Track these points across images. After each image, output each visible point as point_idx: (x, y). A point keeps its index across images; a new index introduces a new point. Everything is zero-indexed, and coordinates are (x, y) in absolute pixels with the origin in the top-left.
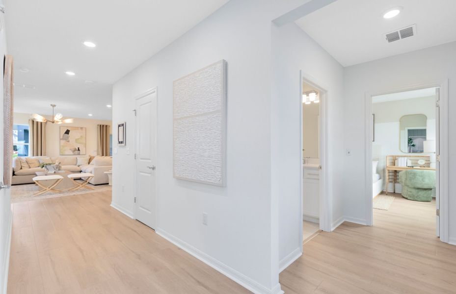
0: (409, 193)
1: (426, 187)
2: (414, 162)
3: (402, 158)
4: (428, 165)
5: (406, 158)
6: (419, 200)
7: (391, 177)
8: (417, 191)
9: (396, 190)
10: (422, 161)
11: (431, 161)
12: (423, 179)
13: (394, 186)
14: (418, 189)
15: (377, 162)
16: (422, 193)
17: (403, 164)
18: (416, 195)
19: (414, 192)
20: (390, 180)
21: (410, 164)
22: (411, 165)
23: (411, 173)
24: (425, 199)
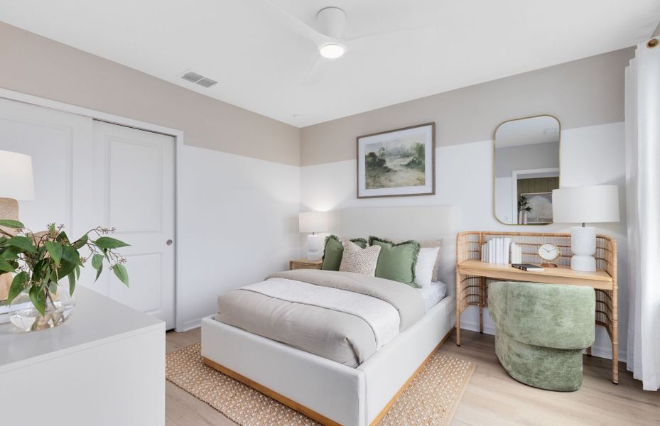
0: (515, 359)
1: (563, 345)
2: (528, 249)
3: (499, 241)
4: (565, 259)
5: (508, 240)
6: (544, 385)
7: (472, 290)
8: (537, 353)
9: (485, 326)
10: (551, 247)
11: (574, 249)
12: (555, 318)
13: (481, 315)
14: (541, 348)
15: (437, 249)
16: (551, 363)
17: (500, 257)
18: (535, 370)
19: (530, 356)
20: (472, 299)
21: (517, 260)
22: (520, 263)
23: (519, 295)
24: (562, 384)
